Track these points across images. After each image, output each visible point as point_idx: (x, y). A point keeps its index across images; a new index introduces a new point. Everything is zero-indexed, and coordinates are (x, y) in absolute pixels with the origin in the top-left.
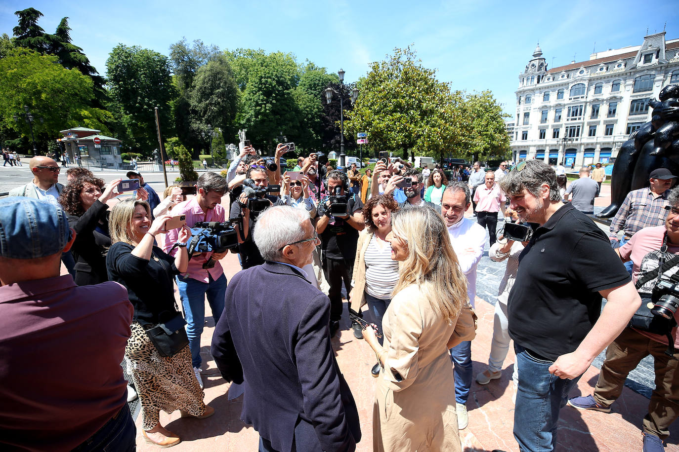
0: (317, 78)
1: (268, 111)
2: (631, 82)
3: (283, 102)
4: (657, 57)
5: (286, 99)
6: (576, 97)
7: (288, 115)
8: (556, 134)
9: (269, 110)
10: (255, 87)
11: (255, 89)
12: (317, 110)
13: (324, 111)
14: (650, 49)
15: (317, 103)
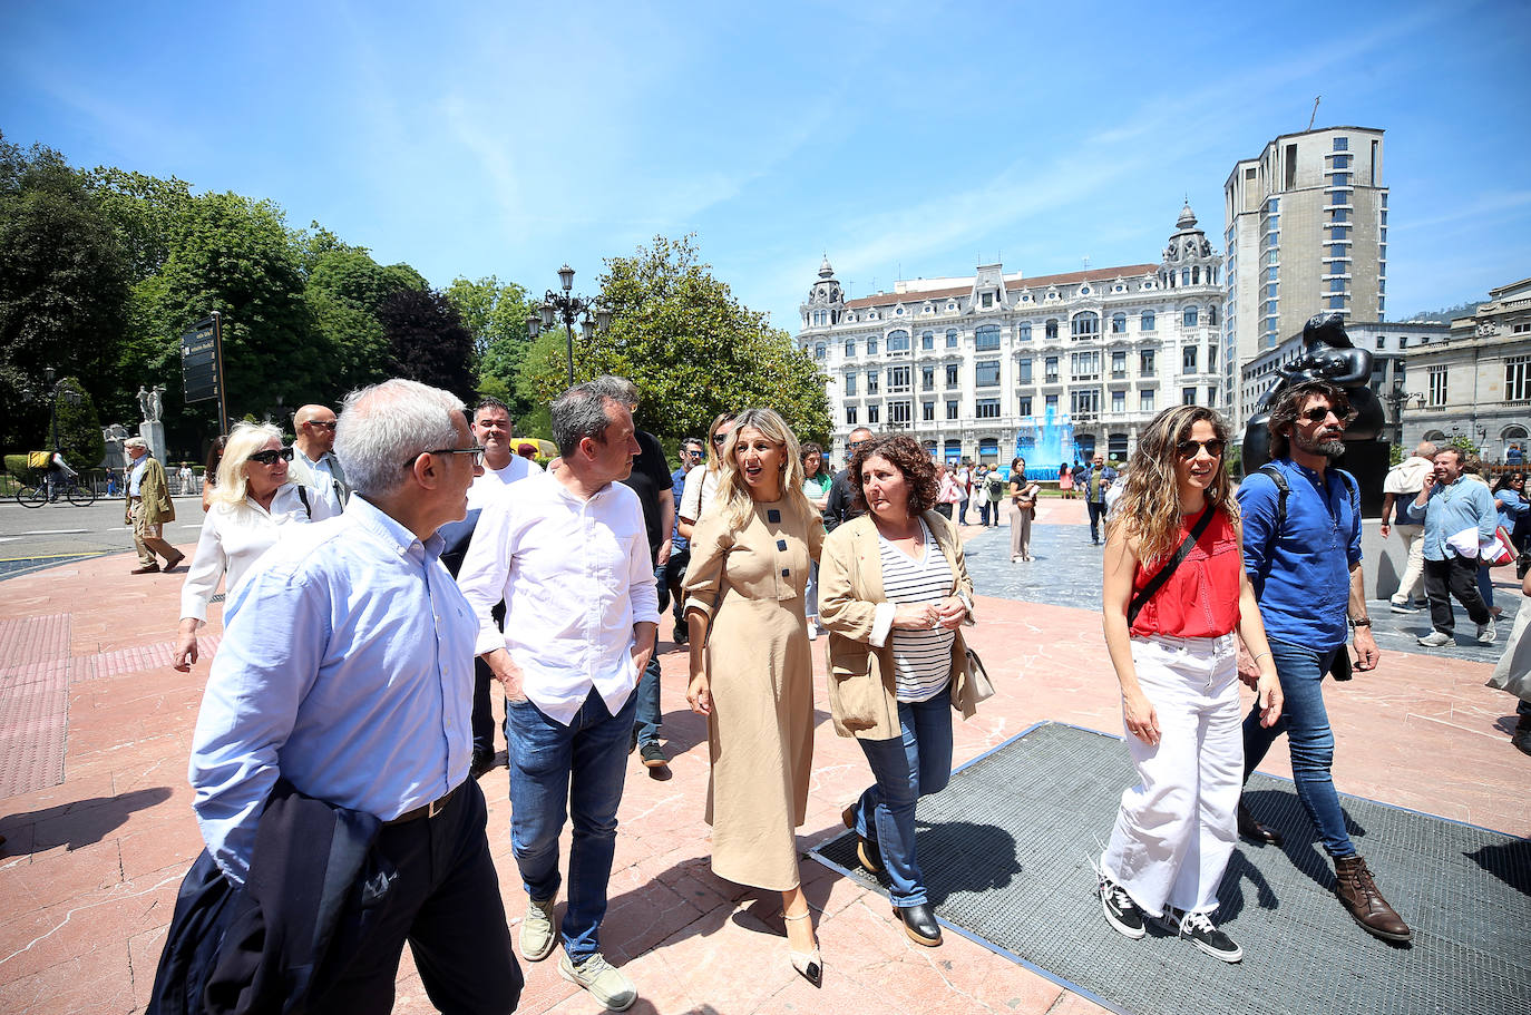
0: (365, 271)
1: (239, 342)
2: (970, 334)
3: (285, 321)
4: (998, 300)
5: (293, 314)
6: (896, 352)
7: (299, 356)
8: (873, 415)
9: (242, 338)
10: (196, 275)
11: (194, 281)
12: (374, 346)
13: (392, 352)
14: (987, 286)
15: (374, 331)
